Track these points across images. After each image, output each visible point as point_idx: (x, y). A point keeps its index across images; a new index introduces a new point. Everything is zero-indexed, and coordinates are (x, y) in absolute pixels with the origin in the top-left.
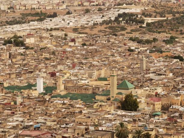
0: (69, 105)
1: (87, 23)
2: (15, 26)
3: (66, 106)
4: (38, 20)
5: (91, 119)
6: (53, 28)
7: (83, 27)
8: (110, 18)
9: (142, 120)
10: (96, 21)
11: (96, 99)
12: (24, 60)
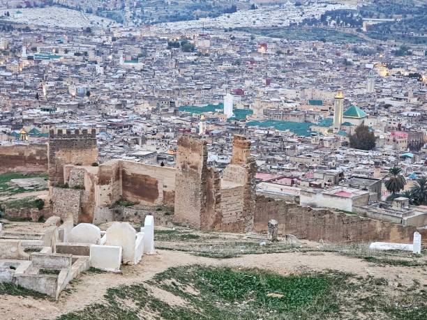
0: (276, 137)
1: (281, 22)
2: (179, 23)
3: (272, 138)
4: (210, 16)
5: (312, 158)
6: (233, 27)
7: (275, 28)
8: (313, 16)
9: (388, 163)
10: (294, 20)
11: (312, 130)
12: (196, 71)
